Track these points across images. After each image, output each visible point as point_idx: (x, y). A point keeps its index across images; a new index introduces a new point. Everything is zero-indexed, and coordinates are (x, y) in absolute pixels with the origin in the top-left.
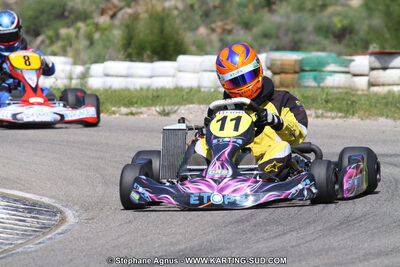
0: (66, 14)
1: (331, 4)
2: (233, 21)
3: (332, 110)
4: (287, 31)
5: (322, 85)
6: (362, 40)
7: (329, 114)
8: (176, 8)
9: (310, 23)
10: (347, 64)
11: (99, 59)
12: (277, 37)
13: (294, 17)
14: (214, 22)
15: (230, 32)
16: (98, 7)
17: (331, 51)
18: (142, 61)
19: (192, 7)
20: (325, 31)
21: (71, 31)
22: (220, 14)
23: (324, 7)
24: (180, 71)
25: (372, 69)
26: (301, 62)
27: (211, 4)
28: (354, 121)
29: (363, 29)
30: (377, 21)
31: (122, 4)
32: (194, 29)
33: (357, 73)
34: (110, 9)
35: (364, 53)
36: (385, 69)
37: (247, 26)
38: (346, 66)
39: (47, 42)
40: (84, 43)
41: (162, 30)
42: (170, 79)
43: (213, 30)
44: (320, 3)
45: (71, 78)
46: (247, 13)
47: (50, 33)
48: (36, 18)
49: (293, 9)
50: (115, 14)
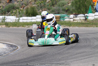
1: (65, 5)
2: (46, 8)
3: (67, 25)
4: (57, 10)
5: (64, 20)
6: (71, 12)
7: (66, 26)
8: (35, 6)
9: (61, 9)
10: (69, 16)
11: (21, 16)
12: (55, 12)
13: (58, 7)
14: (43, 9)
16: (20, 6)
17: (66, 14)
18: (30, 17)
19: (38, 6)
20: (64, 10)
21: (15, 11)
22: (44, 7)
23: (64, 5)
24: (37, 18)
25: (74, 17)
26: (60, 16)
27: (42, 5)
28: (71, 27)
29: (71, 9)
30: (74, 8)
31: (25, 6)
32: (39, 10)
33: (71, 18)
35: (73, 14)
36: (76, 17)
39: (11, 13)
40: (18, 13)
41: (33, 11)
44: (63, 5)
45: (16, 20)
46: (49, 7)
47: (12, 11)
48: (9, 9)
49: (58, 6)
50: (24, 8)
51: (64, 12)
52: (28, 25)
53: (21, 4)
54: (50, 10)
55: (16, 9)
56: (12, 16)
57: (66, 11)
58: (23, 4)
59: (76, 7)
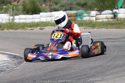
0: (5, 2)
2: (52, 2)
3: (88, 27)
4: (68, 4)
5: (83, 20)
6: (89, 7)
7: (88, 28)
9: (74, 2)
10: (89, 13)
11: (16, 15)
14: (47, 3)
15: (51, 5)
17: (83, 10)
18: (29, 14)
20: (79, 4)
21: (6, 6)
22: (48, 0)
24: (41, 17)
25: (97, 15)
28: (95, 30)
29: (90, 3)
32: (41, 5)
33: (92, 16)
34: (17, 0)
35: (93, 10)
36: (101, 14)
37: (56, 4)
38: (89, 14)
41: (34, 6)
42: (39, 19)
43: (47, 5)
45: (9, 20)
47: (1, 7)
50: (18, 2)
51: (79, 7)
52: (30, 27)
54: (59, 5)
55: (8, 3)
56: (2, 13)
57: (82, 6)
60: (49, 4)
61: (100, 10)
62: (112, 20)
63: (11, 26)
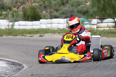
0: (4, 7)
1: (81, 4)
2: (53, 9)
8: (36, 6)
9: (75, 10)
11: (16, 21)
12: (66, 14)
13: (71, 8)
14: (47, 9)
15: (52, 12)
16: (13, 6)
17: (83, 18)
18: (29, 21)
19: (41, 5)
20: (80, 12)
21: (6, 12)
22: (49, 7)
23: (79, 5)
24: (41, 24)
25: (98, 23)
27: (46, 4)
29: (91, 11)
30: (95, 9)
31: (20, 5)
32: (42, 12)
33: (93, 24)
34: (17, 6)
35: (95, 18)
36: (102, 23)
37: (57, 11)
38: (90, 22)
40: (10, 16)
41: (34, 12)
42: (39, 26)
43: (47, 12)
44: (78, 4)
45: (9, 26)
46: (57, 7)
49: (70, 6)
50: (18, 8)
51: (80, 15)
52: (30, 33)
53: (14, 2)
54: (59, 12)
55: (7, 9)
56: (2, 19)
57: (83, 14)
58: (17, 3)
59: (99, 7)
60: (49, 11)
61: (102, 19)
62: (114, 28)
63: (11, 32)
